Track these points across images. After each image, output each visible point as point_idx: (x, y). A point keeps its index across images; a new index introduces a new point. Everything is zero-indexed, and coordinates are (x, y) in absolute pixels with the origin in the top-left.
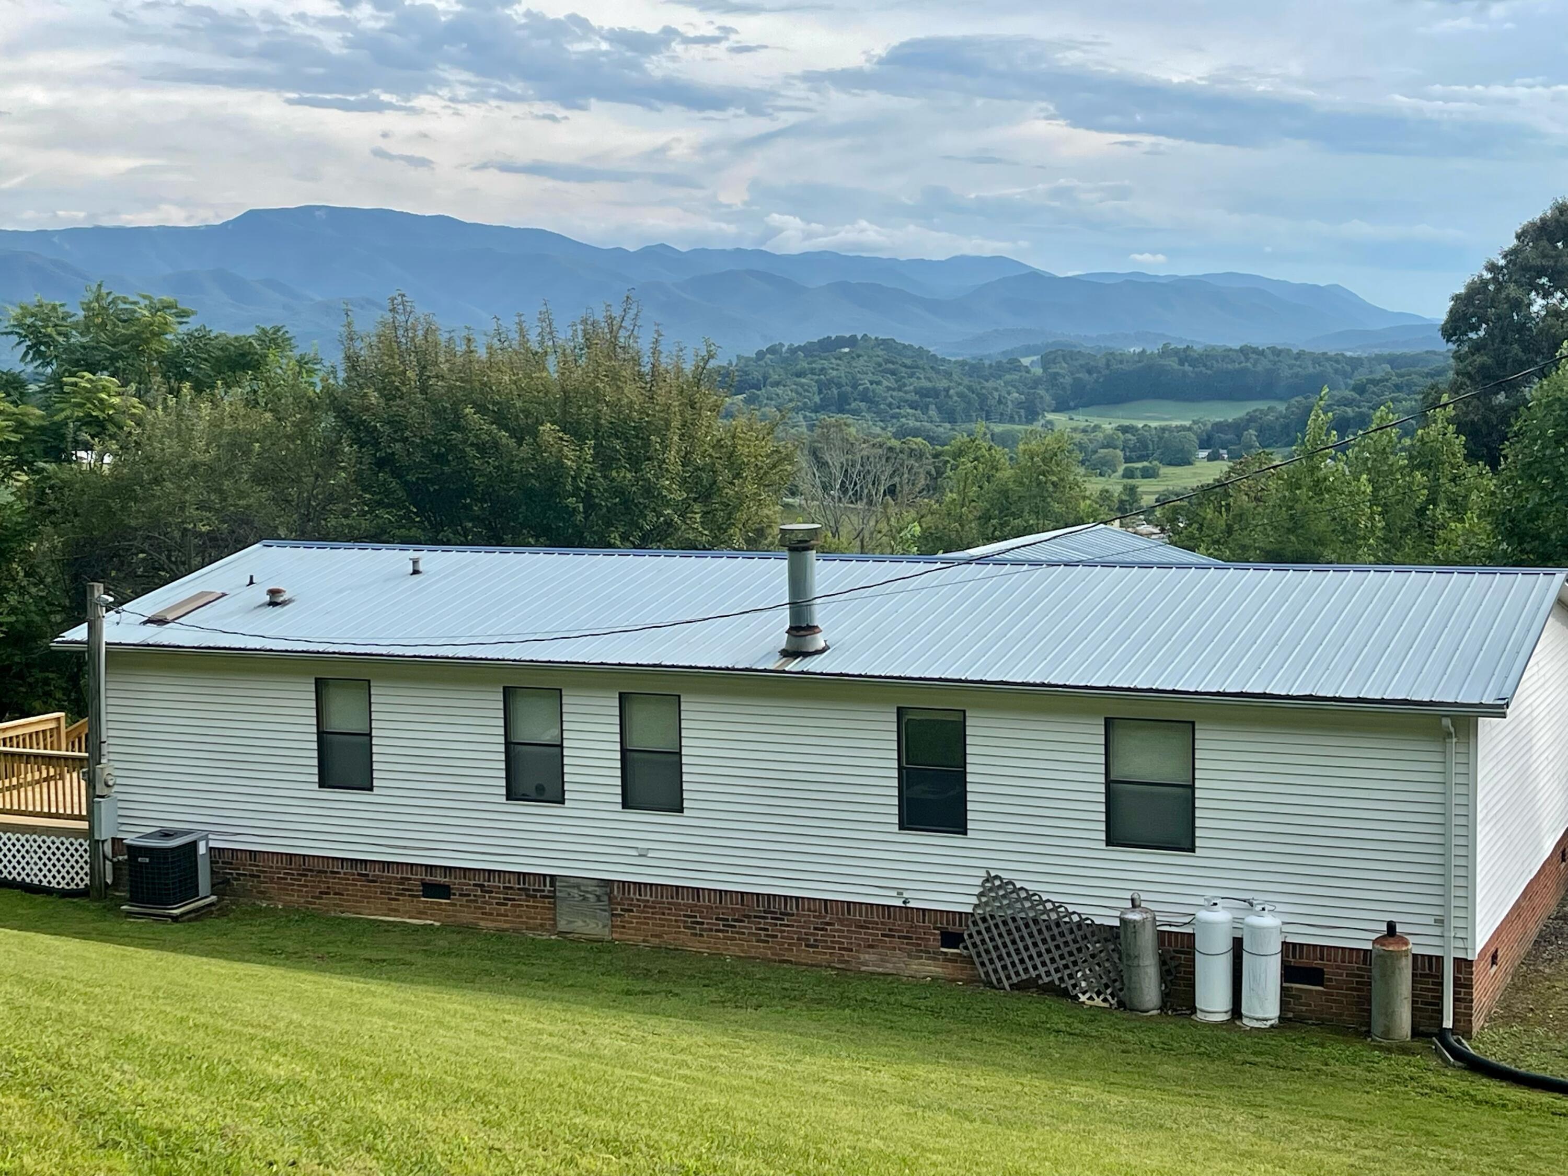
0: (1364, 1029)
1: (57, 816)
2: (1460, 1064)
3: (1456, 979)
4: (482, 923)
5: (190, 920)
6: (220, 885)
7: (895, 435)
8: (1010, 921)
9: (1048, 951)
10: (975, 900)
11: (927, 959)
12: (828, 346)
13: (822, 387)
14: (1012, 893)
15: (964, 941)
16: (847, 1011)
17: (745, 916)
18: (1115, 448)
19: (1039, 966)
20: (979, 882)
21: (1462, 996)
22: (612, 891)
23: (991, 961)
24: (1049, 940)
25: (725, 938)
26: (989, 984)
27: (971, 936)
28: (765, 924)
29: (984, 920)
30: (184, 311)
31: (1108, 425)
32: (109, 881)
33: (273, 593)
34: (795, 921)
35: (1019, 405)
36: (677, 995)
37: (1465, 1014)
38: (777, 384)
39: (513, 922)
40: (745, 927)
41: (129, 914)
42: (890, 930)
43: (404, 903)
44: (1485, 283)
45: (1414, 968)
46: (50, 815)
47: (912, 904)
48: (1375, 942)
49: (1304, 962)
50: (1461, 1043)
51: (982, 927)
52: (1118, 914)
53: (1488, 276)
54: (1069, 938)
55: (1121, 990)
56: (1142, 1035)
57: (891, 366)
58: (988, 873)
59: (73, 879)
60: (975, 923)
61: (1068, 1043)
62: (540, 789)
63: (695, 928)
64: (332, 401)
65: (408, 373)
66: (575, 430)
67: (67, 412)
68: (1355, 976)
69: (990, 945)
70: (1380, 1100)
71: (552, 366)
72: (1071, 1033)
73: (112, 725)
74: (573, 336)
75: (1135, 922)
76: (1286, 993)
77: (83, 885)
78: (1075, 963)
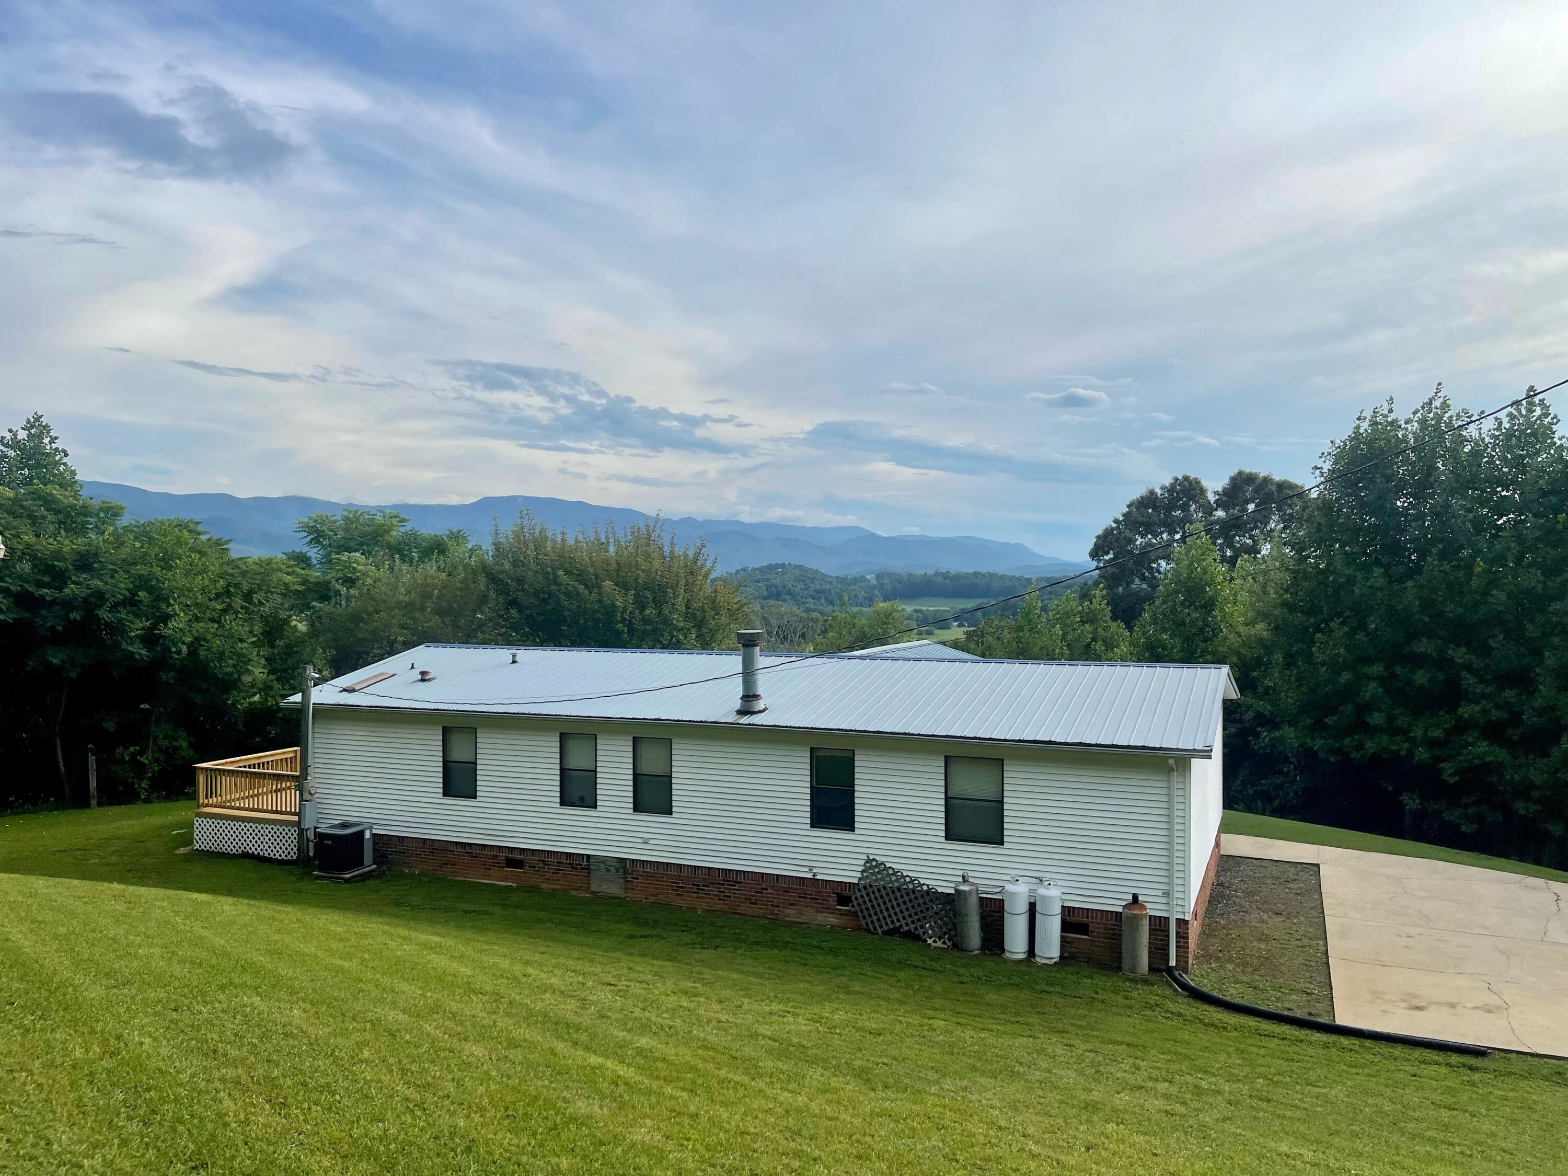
0: (1116, 965)
1: (281, 813)
2: (1184, 993)
3: (1177, 932)
4: (544, 886)
5: (356, 882)
6: (380, 857)
7: (804, 611)
8: (882, 889)
9: (907, 909)
10: (859, 875)
11: (829, 913)
13: (768, 588)
14: (884, 870)
15: (852, 901)
16: (776, 951)
17: (711, 883)
19: (901, 919)
20: (862, 863)
21: (1181, 944)
22: (625, 866)
23: (870, 916)
24: (908, 902)
25: (698, 897)
26: (868, 930)
27: (856, 899)
28: (724, 888)
29: (865, 888)
31: (909, 609)
32: (311, 854)
33: (423, 673)
34: (743, 887)
35: (866, 598)
36: (664, 938)
37: (1183, 957)
38: (746, 586)
39: (561, 884)
40: (711, 891)
41: (318, 877)
42: (804, 894)
43: (494, 871)
45: (1150, 925)
46: (277, 812)
47: (818, 877)
48: (1124, 907)
49: (1076, 919)
50: (1182, 976)
51: (864, 892)
52: (953, 885)
54: (921, 901)
55: (955, 936)
56: (971, 970)
57: (802, 578)
58: (868, 857)
59: (289, 853)
60: (860, 890)
61: (922, 976)
62: (582, 799)
63: (679, 891)
64: (485, 569)
65: (529, 552)
66: (623, 585)
67: (333, 575)
68: (1110, 929)
69: (869, 905)
70: (1140, 1024)
71: (612, 549)
72: (925, 969)
73: (316, 755)
74: (626, 535)
75: (965, 891)
76: (1063, 940)
77: (295, 857)
78: (925, 918)
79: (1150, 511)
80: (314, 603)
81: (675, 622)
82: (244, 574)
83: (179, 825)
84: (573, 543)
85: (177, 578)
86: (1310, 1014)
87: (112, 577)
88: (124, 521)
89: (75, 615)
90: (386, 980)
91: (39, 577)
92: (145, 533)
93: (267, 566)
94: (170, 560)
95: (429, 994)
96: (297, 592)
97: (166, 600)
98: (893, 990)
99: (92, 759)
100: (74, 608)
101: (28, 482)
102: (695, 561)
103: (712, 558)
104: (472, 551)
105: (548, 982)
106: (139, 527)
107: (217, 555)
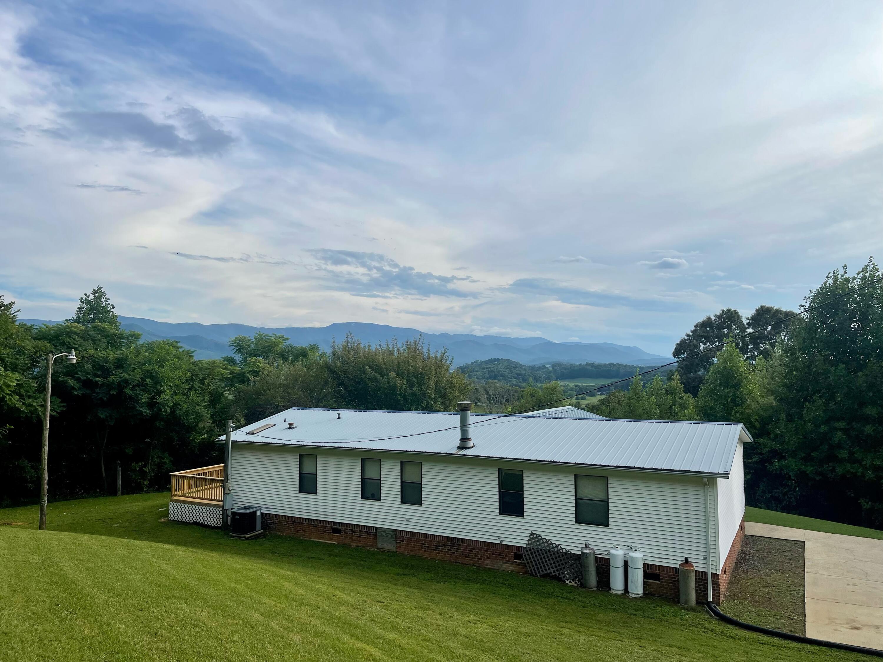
0: (677, 599)
1: (214, 500)
2: (716, 617)
3: (712, 581)
4: (352, 544)
5: (251, 539)
6: (265, 526)
7: (510, 386)
8: (540, 551)
9: (554, 563)
10: (527, 542)
11: (510, 564)
12: (491, 361)
13: (489, 372)
14: (541, 540)
15: (522, 557)
16: (478, 585)
17: (444, 545)
18: (573, 391)
19: (551, 568)
20: (528, 535)
21: (715, 588)
22: (397, 534)
23: (533, 566)
24: (554, 559)
25: (436, 553)
26: (532, 574)
27: (525, 556)
28: (451, 548)
29: (530, 550)
30: (286, 338)
31: (571, 384)
32: (229, 524)
33: (290, 424)
34: (461, 547)
35: (546, 378)
36: (416, 576)
37: (717, 596)
38: (477, 371)
39: (361, 543)
40: (443, 549)
41: (232, 536)
42: (496, 552)
43: (326, 535)
44: (685, 340)
45: (696, 576)
46: (212, 500)
47: (503, 543)
48: (680, 565)
49: (652, 571)
50: (715, 607)
51: (529, 552)
52: (580, 549)
53: (686, 338)
54: (562, 558)
55: (582, 579)
56: (590, 600)
57: (509, 367)
58: (532, 532)
59: (218, 522)
60: (527, 551)
61: (561, 602)
62: (373, 495)
63: (425, 549)
64: (327, 366)
65: (350, 356)
66: (401, 374)
67: (247, 369)
68: (672, 578)
69: (532, 560)
70: (688, 635)
71: (396, 354)
72: (562, 598)
73: (233, 469)
74: (403, 346)
75: (587, 553)
76: (645, 583)
77: (220, 525)
78: (564, 568)
79: (708, 329)
80: (237, 385)
81: (429, 395)
82: (200, 369)
83: (162, 506)
84: (374, 351)
85: (166, 372)
86: (791, 631)
87: (133, 371)
88: (140, 342)
89: (113, 392)
90: (257, 596)
91: (96, 372)
92: (151, 348)
93: (212, 365)
94: (163, 362)
95: (278, 605)
96: (227, 379)
97: (160, 383)
98: (543, 610)
99: (119, 469)
100: (114, 388)
101: (93, 321)
102: (441, 360)
103: (450, 359)
104: (321, 356)
105: (346, 599)
106: (148, 345)
107: (187, 359)
